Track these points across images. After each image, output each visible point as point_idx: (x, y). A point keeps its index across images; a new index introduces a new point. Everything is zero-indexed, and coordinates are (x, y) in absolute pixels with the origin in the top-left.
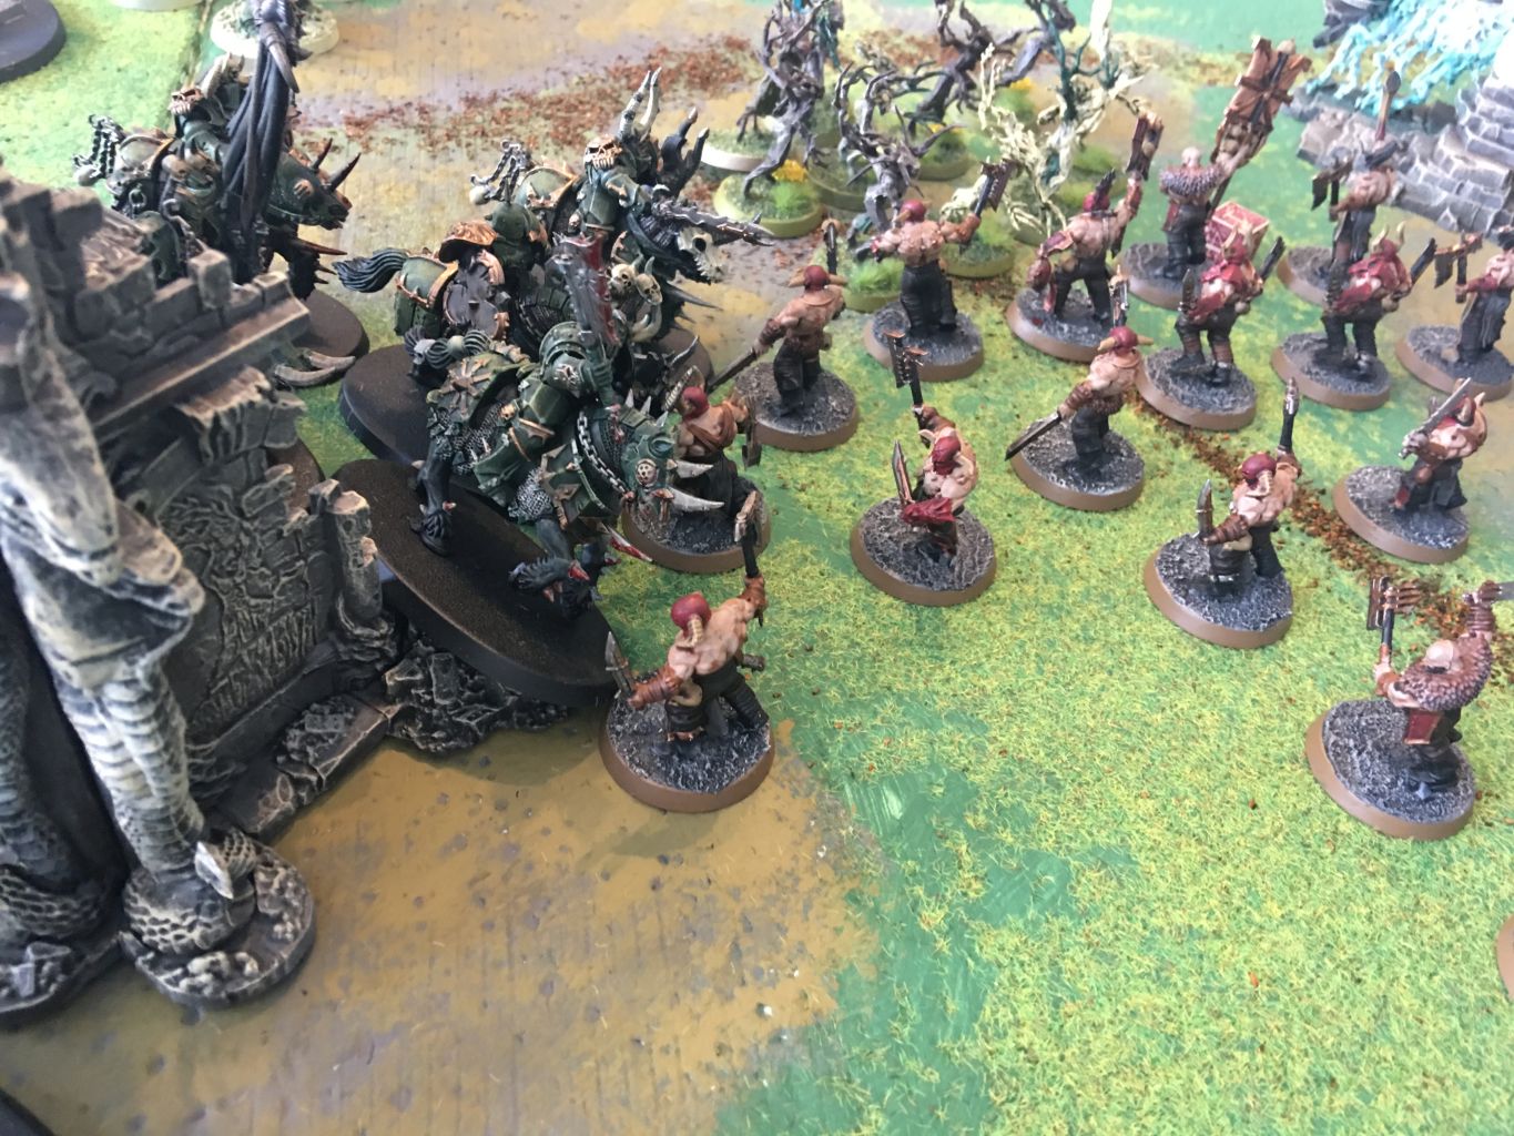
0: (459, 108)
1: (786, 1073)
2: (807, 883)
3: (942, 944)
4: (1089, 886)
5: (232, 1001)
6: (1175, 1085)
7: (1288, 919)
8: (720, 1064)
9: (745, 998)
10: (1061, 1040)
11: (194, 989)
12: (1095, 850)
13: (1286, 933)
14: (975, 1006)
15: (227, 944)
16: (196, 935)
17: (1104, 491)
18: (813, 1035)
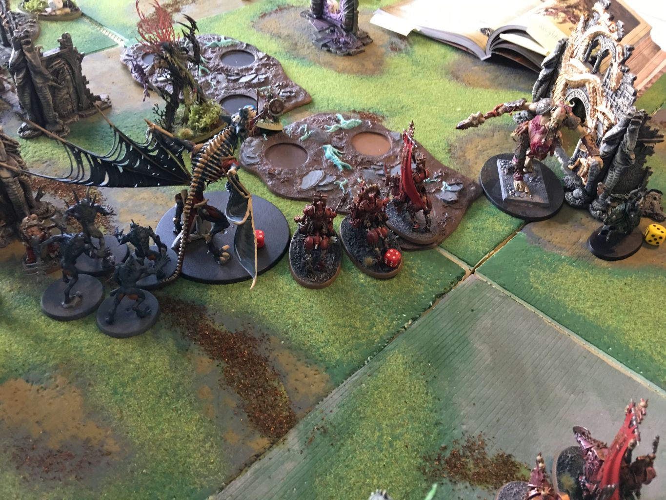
5: (599, 218)
11: (596, 214)
15: (603, 211)
16: (600, 208)
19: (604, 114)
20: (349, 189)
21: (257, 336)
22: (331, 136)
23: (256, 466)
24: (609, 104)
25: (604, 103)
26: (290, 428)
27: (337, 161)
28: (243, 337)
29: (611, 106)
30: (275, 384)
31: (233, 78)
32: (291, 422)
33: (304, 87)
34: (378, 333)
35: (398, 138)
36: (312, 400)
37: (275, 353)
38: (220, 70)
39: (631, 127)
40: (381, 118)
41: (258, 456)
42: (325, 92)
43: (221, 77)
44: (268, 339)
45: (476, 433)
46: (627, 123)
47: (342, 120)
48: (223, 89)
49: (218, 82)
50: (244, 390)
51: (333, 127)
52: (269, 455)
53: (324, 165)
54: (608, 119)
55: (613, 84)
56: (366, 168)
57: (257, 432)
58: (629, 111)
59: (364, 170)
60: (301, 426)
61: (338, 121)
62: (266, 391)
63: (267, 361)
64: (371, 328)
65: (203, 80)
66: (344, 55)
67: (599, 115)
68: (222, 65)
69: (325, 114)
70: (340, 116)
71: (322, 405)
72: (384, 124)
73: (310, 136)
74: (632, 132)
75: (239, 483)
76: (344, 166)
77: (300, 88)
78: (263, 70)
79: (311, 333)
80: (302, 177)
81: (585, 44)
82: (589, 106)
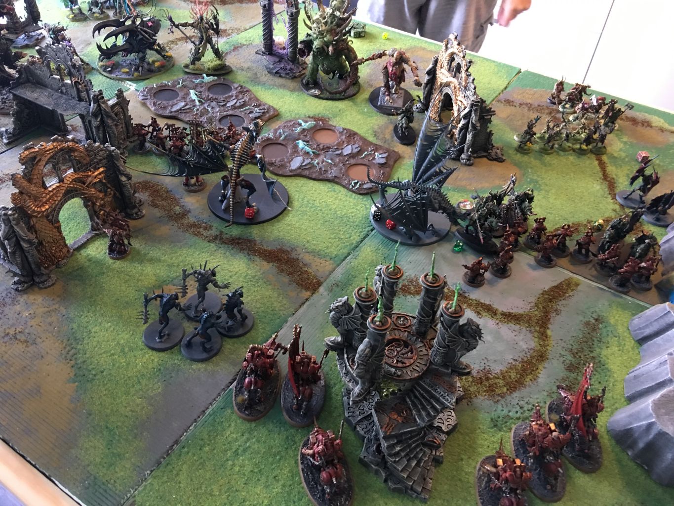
0: (536, 106)
11: (463, 162)
15: (467, 160)
16: (465, 158)
19: (461, 102)
20: (321, 165)
21: (289, 249)
22: (299, 134)
23: (307, 303)
24: (463, 95)
25: (461, 95)
26: (320, 286)
27: (308, 149)
28: (282, 251)
29: (465, 97)
30: (306, 269)
31: (222, 104)
32: (319, 284)
33: (271, 104)
34: (354, 239)
35: (341, 130)
36: (327, 273)
37: (301, 256)
38: (211, 100)
39: (474, 108)
40: (327, 120)
41: (307, 300)
42: (286, 107)
43: (214, 104)
44: (296, 250)
45: (413, 275)
46: (472, 106)
47: (303, 124)
48: (217, 112)
49: (213, 108)
50: (290, 274)
51: (299, 129)
52: (312, 298)
53: (301, 154)
54: (464, 104)
55: (463, 83)
56: (327, 151)
57: (303, 290)
58: (473, 99)
59: (326, 153)
60: (325, 284)
61: (300, 125)
62: (302, 273)
63: (298, 259)
64: (350, 237)
65: (202, 107)
66: (292, 78)
67: (459, 103)
68: (211, 96)
69: (290, 121)
70: (301, 121)
71: (333, 275)
72: (330, 123)
73: (286, 137)
74: (476, 111)
75: (301, 310)
76: (313, 152)
77: (269, 106)
78: (241, 96)
79: (318, 244)
80: (290, 162)
81: (447, 59)
82: (453, 97)
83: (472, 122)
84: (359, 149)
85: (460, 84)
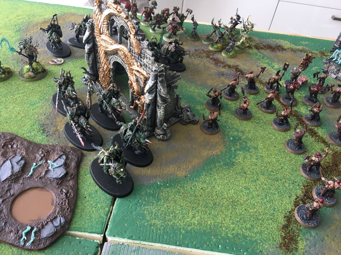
1: (214, 158)
2: (220, 143)
3: (233, 151)
4: (252, 150)
5: (163, 140)
6: (255, 168)
7: (275, 158)
8: (208, 155)
9: (211, 151)
10: (244, 162)
11: (160, 138)
12: (254, 147)
13: (274, 159)
14: (235, 157)
15: (164, 135)
16: (161, 133)
17: (269, 111)
18: (217, 155)
19: (138, 71)
25: (135, 63)
46: (156, 77)
55: (136, 50)
58: (154, 68)
74: (161, 82)
81: (105, 23)
82: (126, 66)
83: (160, 95)
84: (23, 162)
85: (130, 51)
